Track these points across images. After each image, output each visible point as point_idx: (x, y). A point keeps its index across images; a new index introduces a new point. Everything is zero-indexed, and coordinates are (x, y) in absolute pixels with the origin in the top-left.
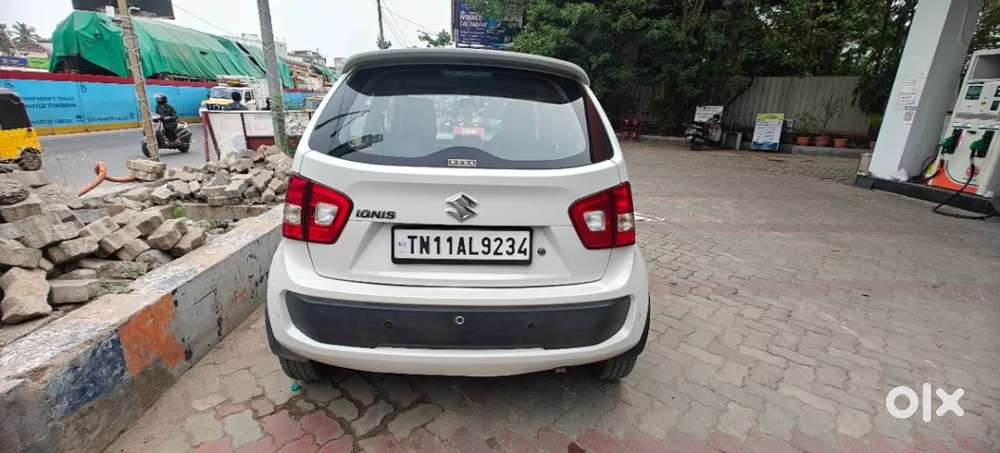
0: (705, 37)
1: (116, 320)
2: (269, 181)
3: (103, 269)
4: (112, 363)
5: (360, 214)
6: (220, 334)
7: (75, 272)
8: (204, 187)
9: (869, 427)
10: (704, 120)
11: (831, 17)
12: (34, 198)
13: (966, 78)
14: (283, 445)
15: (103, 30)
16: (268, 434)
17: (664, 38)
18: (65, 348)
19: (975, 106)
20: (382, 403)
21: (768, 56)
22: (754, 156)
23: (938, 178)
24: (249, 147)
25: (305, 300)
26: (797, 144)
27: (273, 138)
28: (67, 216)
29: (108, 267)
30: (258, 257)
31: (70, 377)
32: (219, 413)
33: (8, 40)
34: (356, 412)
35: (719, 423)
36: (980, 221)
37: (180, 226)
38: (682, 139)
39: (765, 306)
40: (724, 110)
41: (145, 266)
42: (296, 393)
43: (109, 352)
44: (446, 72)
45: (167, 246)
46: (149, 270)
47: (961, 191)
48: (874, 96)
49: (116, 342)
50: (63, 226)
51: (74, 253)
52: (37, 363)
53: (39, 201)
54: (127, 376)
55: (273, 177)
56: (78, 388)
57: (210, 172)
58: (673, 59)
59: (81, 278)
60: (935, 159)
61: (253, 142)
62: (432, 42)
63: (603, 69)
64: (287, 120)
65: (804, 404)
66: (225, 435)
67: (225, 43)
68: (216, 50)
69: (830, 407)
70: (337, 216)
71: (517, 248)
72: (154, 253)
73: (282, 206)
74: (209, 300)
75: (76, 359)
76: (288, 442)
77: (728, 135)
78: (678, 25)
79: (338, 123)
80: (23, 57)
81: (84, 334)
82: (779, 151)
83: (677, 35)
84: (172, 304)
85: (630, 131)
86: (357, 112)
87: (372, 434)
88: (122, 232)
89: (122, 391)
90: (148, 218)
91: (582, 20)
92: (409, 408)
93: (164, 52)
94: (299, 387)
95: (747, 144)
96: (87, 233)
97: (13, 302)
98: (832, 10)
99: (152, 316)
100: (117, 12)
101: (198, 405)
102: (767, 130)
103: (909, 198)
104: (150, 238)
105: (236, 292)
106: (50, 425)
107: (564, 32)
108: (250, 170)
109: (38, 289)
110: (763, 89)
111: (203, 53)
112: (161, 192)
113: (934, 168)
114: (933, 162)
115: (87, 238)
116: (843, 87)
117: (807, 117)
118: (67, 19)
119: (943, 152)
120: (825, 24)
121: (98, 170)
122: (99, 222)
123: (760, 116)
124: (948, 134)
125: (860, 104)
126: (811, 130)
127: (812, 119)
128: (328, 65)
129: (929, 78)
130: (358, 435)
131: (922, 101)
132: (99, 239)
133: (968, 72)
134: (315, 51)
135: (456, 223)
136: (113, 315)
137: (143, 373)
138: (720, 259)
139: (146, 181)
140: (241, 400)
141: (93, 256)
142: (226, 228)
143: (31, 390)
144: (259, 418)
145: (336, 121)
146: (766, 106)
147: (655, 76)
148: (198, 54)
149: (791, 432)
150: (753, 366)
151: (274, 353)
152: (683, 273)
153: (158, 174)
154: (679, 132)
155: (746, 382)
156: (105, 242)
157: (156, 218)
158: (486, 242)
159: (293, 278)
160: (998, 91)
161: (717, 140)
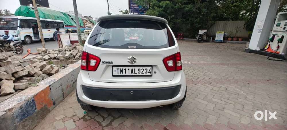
0: (201, 10)
1: (33, 94)
2: (77, 53)
3: (30, 80)
4: (32, 107)
5: (103, 63)
6: (63, 98)
7: (21, 80)
8: (59, 55)
9: (250, 121)
10: (201, 34)
11: (237, 4)
12: (9, 59)
13: (276, 20)
15: (29, 11)
16: (77, 126)
17: (189, 11)
18: (18, 103)
19: (279, 29)
20: (110, 117)
21: (219, 15)
22: (216, 44)
23: (269, 49)
24: (71, 44)
25: (86, 87)
26: (228, 40)
27: (78, 41)
28: (19, 64)
29: (31, 79)
30: (74, 75)
31: (20, 111)
32: (63, 120)
33: (2, 14)
34: (102, 119)
35: (207, 121)
36: (280, 62)
37: (52, 67)
38: (195, 39)
39: (220, 87)
40: (207, 31)
41: (41, 78)
43: (31, 103)
44: (127, 21)
45: (47, 72)
46: (43, 80)
47: (275, 53)
48: (250, 26)
49: (33, 101)
50: (18, 67)
51: (21, 75)
52: (10, 107)
53: (11, 60)
54: (37, 110)
56: (23, 113)
57: (60, 51)
58: (192, 16)
59: (23, 82)
61: (72, 42)
62: (123, 13)
63: (172, 20)
64: (82, 36)
65: (231, 115)
66: (65, 127)
67: (64, 14)
68: (61, 16)
69: (238, 116)
70: (96, 63)
71: (148, 71)
72: (44, 75)
73: (81, 60)
74: (60, 88)
75: (22, 106)
76: (83, 128)
77: (208, 38)
78: (193, 7)
81: (24, 98)
82: (223, 42)
83: (193, 9)
84: (49, 89)
85: (180, 37)
86: (102, 33)
87: (107, 126)
88: (35, 69)
89: (35, 115)
90: (42, 65)
91: (166, 6)
92: (118, 118)
94: (86, 113)
95: (214, 40)
96: (25, 69)
97: (4, 89)
98: (237, 2)
99: (44, 93)
100: (33, 6)
101: (57, 118)
102: (219, 36)
103: (260, 55)
104: (43, 70)
105: (68, 86)
106: (15, 125)
107: (161, 9)
108: (72, 50)
109: (11, 86)
110: (218, 24)
111: (58, 17)
112: (46, 57)
113: (267, 47)
114: (267, 45)
115: (25, 71)
116: (241, 24)
118: (18, 9)
119: (270, 42)
120: (235, 6)
121: (28, 51)
122: (28, 66)
123: (217, 32)
124: (271, 37)
125: (246, 29)
126: (232, 36)
127: (232, 33)
128: (93, 20)
129: (265, 21)
130: (103, 126)
131: (263, 27)
132: (28, 71)
133: (277, 18)
134: (90, 16)
135: (130, 64)
136: (32, 92)
137: (42, 109)
138: (207, 74)
139: (42, 54)
140: (70, 117)
141: (26, 76)
142: (64, 67)
143: (9, 115)
144: (75, 122)
145: (96, 36)
146: (219, 29)
147: (187, 21)
148: (56, 18)
149: (227, 123)
150: (216, 104)
151: (79, 103)
152: (196, 78)
153: (45, 52)
154: (194, 37)
155: (214, 109)
156: (30, 72)
157: (45, 64)
158: (139, 70)
159: (84, 81)
160: (285, 24)
161: (205, 39)
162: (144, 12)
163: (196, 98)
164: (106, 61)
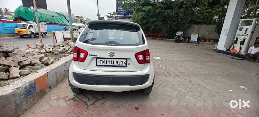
0: (179, 15)
1: (35, 78)
2: (69, 49)
3: (31, 68)
4: (34, 88)
5: (90, 55)
6: (57, 83)
7: (25, 68)
8: (54, 50)
9: (203, 104)
10: (179, 35)
11: (209, 10)
12: (16, 51)
13: (239, 26)
14: (72, 107)
15: (28, 11)
16: (68, 104)
17: (168, 15)
18: (24, 84)
19: (241, 33)
20: (94, 99)
21: (194, 20)
22: (191, 44)
23: (233, 50)
24: (64, 40)
25: (77, 74)
26: (202, 41)
27: (70, 38)
28: (23, 56)
29: (32, 67)
30: (67, 65)
31: (25, 90)
32: (57, 100)
33: (2, 12)
34: (88, 100)
35: (170, 103)
36: (242, 61)
37: (48, 58)
38: (173, 40)
39: (186, 79)
40: (184, 33)
41: (41, 67)
42: (74, 96)
43: (33, 85)
45: (45, 63)
46: (41, 68)
47: (238, 53)
48: (219, 31)
49: (35, 83)
50: (23, 58)
51: (25, 64)
52: (18, 86)
53: (17, 52)
54: (37, 91)
55: (70, 47)
56: (27, 92)
57: (55, 46)
58: (171, 19)
59: (26, 69)
60: (232, 45)
61: (65, 39)
62: (111, 14)
63: (154, 22)
64: (74, 34)
65: (190, 100)
66: (58, 104)
67: (58, 14)
68: (56, 16)
69: (195, 100)
70: (85, 56)
71: (124, 63)
72: (43, 65)
73: (72, 54)
74: (55, 76)
75: (26, 86)
76: (73, 106)
77: (184, 39)
78: (172, 12)
79: (86, 35)
80: (6, 17)
81: (28, 81)
82: (197, 43)
83: (172, 14)
84: (47, 75)
85: (160, 37)
86: (90, 33)
87: (91, 105)
88: (35, 59)
89: (35, 94)
90: (41, 57)
91: (148, 10)
92: (100, 99)
93: (43, 16)
94: (75, 95)
95: (189, 41)
96: (28, 60)
97: (12, 74)
98: (209, 9)
99: (43, 78)
100: (34, 8)
101: (52, 98)
102: (194, 38)
103: (226, 55)
104: (41, 61)
105: (61, 74)
106: (21, 100)
107: (144, 13)
108: (65, 46)
109: (17, 72)
110: (193, 27)
111: (53, 16)
112: (43, 51)
113: (232, 48)
114: (232, 46)
115: (28, 61)
116: (213, 27)
117: (204, 35)
118: (18, 8)
119: (234, 44)
120: (208, 12)
121: (28, 46)
122: (30, 57)
123: (192, 34)
124: (235, 39)
125: (217, 32)
126: (205, 38)
127: (205, 35)
128: (85, 20)
129: (230, 26)
130: (88, 105)
131: (229, 31)
132: (30, 61)
133: (240, 24)
134: (82, 16)
135: (110, 57)
136: (34, 77)
137: (40, 91)
138: (177, 68)
139: (39, 48)
140: (62, 98)
141: (29, 65)
142: (59, 59)
143: (17, 92)
144: (66, 101)
145: (85, 35)
146: (194, 32)
147: (166, 24)
148: (51, 17)
149: (185, 105)
150: (180, 92)
151: (70, 86)
152: (168, 71)
153: (42, 47)
154: (172, 38)
155: (178, 95)
156: (32, 62)
157: (43, 56)
158: (117, 62)
159: (74, 69)
160: (246, 29)
161: (182, 40)
162: (130, 14)
163: (165, 87)
164: (92, 54)
